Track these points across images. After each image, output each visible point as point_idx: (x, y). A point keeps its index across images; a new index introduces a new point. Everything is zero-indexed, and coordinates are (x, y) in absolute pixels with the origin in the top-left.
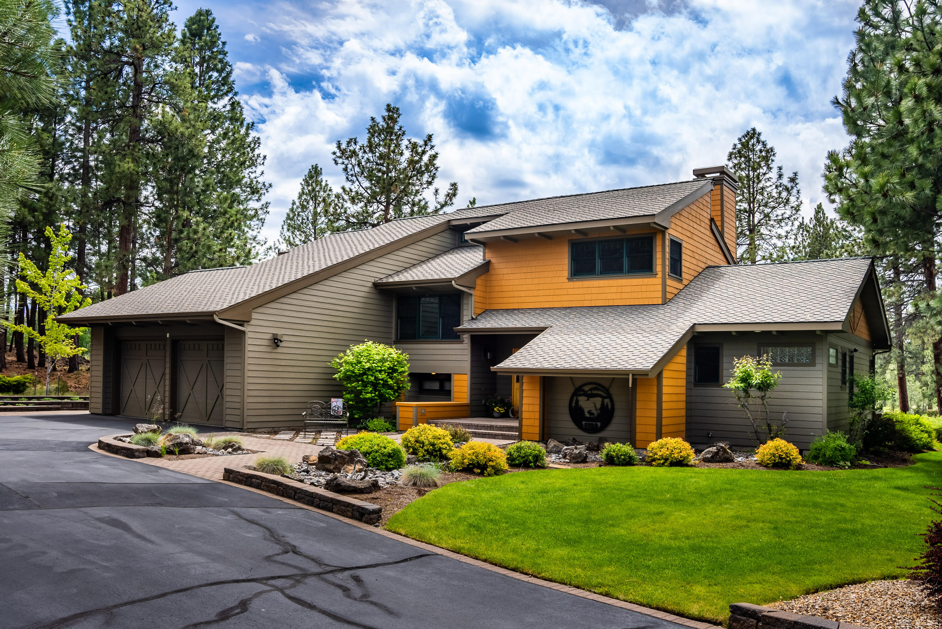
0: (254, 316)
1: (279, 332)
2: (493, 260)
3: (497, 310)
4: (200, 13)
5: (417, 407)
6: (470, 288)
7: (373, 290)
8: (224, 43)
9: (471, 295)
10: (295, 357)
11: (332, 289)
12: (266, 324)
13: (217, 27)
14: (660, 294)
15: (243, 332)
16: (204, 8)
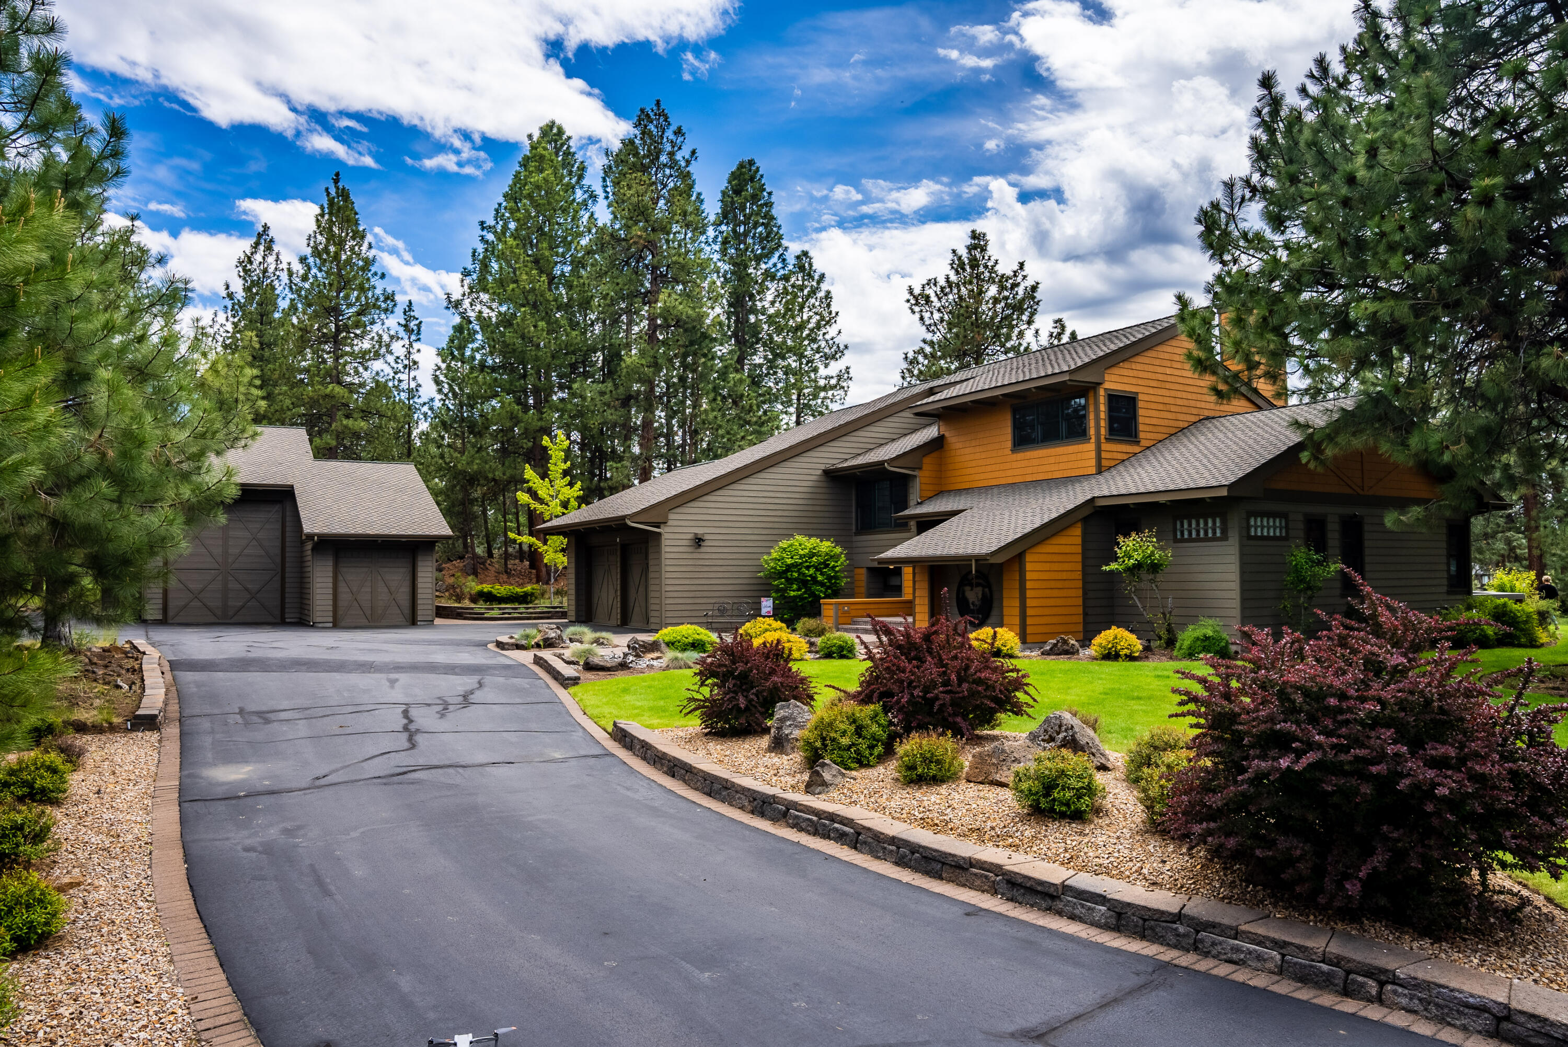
0: (671, 516)
1: (699, 531)
2: (947, 434)
3: (949, 491)
4: (741, 166)
5: (836, 604)
6: (913, 469)
7: (823, 478)
8: (770, 194)
9: (915, 476)
10: (722, 556)
11: (768, 482)
12: (686, 523)
13: (762, 176)
14: (1093, 462)
15: (659, 534)
16: (746, 159)
